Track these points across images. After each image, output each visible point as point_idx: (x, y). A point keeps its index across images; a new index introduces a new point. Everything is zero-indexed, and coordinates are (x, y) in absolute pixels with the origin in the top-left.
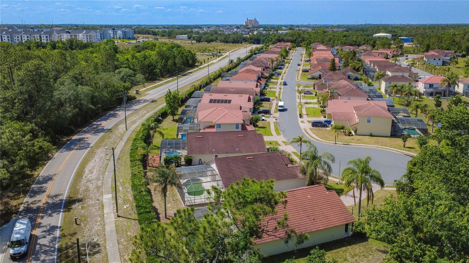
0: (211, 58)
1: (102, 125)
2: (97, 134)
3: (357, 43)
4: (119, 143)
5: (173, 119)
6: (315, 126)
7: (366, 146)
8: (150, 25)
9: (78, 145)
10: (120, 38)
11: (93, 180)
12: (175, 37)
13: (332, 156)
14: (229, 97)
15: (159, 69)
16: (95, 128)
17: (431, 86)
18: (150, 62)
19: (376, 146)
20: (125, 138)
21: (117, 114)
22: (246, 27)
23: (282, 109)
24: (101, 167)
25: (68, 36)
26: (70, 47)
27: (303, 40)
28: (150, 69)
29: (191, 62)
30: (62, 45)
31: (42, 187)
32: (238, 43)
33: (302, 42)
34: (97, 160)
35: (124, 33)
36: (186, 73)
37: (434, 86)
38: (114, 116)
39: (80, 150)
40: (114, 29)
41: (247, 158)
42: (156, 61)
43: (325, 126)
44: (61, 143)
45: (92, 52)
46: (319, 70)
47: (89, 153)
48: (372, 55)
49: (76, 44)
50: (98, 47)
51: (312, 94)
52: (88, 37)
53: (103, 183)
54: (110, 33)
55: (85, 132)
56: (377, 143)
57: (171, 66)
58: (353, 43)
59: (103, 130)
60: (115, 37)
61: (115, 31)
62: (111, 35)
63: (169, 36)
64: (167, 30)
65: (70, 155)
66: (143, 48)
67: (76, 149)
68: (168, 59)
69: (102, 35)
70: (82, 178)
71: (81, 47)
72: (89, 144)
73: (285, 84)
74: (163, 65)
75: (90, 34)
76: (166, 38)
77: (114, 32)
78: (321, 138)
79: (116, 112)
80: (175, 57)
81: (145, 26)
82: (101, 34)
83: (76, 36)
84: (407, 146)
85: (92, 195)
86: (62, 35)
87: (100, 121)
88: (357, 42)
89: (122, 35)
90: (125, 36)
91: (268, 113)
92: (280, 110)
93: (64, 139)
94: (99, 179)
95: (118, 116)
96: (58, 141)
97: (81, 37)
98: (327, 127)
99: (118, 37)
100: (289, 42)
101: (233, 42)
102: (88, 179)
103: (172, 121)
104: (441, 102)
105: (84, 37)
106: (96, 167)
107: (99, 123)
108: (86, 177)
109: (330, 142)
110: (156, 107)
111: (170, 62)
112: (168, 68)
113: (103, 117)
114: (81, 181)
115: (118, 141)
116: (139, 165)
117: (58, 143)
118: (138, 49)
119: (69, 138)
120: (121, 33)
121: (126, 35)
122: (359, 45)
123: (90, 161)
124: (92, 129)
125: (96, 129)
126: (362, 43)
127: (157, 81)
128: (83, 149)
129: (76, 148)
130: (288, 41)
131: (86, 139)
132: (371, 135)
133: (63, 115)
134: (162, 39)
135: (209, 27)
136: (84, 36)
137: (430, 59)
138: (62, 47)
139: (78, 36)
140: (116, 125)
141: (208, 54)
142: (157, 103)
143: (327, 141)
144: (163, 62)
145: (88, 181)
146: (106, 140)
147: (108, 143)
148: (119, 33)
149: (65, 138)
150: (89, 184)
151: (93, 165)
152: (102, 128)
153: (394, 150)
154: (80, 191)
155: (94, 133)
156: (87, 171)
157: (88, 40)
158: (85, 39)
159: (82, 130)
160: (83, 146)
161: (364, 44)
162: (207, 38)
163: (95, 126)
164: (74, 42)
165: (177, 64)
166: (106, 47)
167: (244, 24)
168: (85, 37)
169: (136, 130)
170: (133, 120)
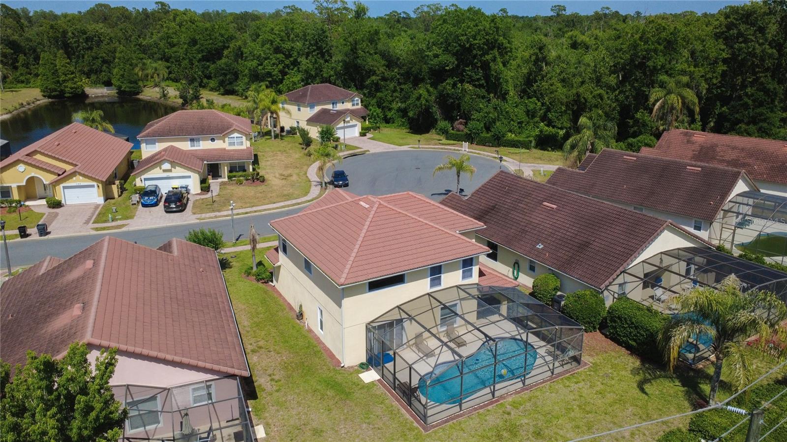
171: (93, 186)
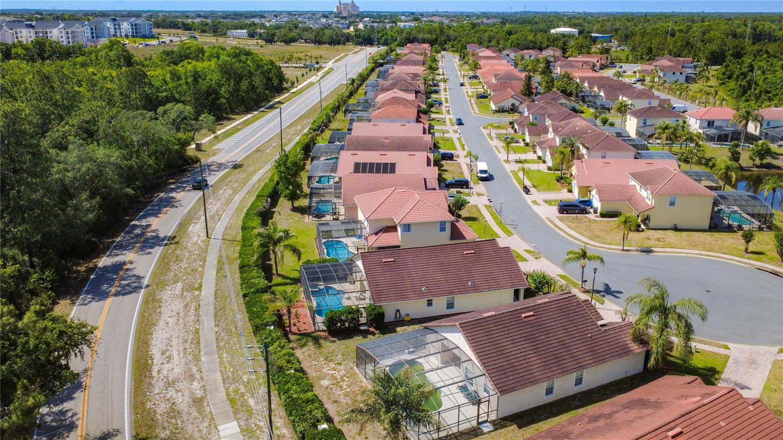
0: (307, 73)
1: (153, 228)
2: (149, 250)
3: (538, 45)
4: (203, 272)
5: (293, 206)
6: (565, 212)
7: (679, 253)
8: (173, 12)
9: (117, 283)
10: (127, 36)
11: (178, 380)
12: (225, 34)
13: (701, 306)
14: (390, 157)
15: (226, 99)
16: (139, 236)
17: (710, 124)
18: (210, 86)
19: (697, 252)
20: (212, 260)
21: (173, 198)
22: (338, 15)
23: (485, 177)
24: (186, 341)
25: (30, 32)
26: (39, 55)
27: (449, 39)
28: (210, 98)
29: (276, 82)
30: (24, 52)
31: (63, 413)
32: (339, 44)
33: (448, 42)
34: (170, 320)
35: (135, 26)
36: (271, 103)
37: (715, 124)
38: (169, 203)
39: (124, 294)
40: (114, 20)
41: (523, 315)
42: (218, 83)
43: (584, 212)
44: (75, 278)
45: (83, 65)
46: (512, 97)
47: (146, 302)
48: (575, 67)
49: (50, 49)
50: (94, 55)
51: (518, 142)
52: (70, 35)
53: (204, 388)
54: (108, 28)
55: (122, 247)
56: (693, 245)
57: (247, 92)
58: (532, 44)
59: (157, 241)
60: (118, 34)
61: (116, 23)
62: (111, 30)
63: (214, 32)
64: (209, 21)
65: (105, 311)
66: (181, 56)
67: (117, 294)
68: (239, 78)
69: (94, 31)
70: (151, 377)
71: (60, 54)
72: (139, 278)
73: (460, 123)
74: (231, 90)
75: (73, 29)
76: (209, 35)
77: (115, 25)
78: (589, 238)
79: (171, 195)
80: (251, 74)
81: (165, 14)
82: (92, 29)
83: (46, 33)
84: (751, 249)
85: (190, 425)
86: (18, 30)
87: (144, 217)
88: (536, 44)
89: (130, 30)
90: (137, 33)
91: (465, 187)
92: (483, 179)
93: (79, 268)
94: (192, 378)
95: (177, 204)
96: (68, 273)
97: (56, 34)
98: (587, 213)
99: (123, 34)
100: (425, 43)
101: (330, 44)
102: (167, 377)
103: (291, 210)
104: (740, 154)
105: (61, 35)
106: (174, 343)
107: (144, 222)
108: (159, 372)
109: (612, 247)
110: (247, 179)
111: (244, 84)
112: (242, 95)
113: (149, 208)
114: (150, 384)
115: (200, 266)
116: (278, 339)
117: (70, 278)
118: (172, 58)
119: (91, 265)
120: (129, 27)
121: (139, 30)
122: (541, 49)
123: (154, 324)
124: (133, 238)
125: (143, 239)
126: (544, 45)
127: (225, 122)
128: (130, 293)
129: (113, 290)
130: (424, 41)
131: (129, 266)
132: (676, 229)
133: (76, 218)
134: (204, 37)
135: (277, 14)
136: (61, 32)
137: (667, 73)
138: (24, 55)
139: (50, 32)
140: (183, 226)
141: (296, 65)
142: (246, 171)
143: (606, 246)
144: (232, 85)
145: (170, 384)
146: (174, 267)
147: (181, 272)
148: (125, 26)
149: (80, 265)
150: (172, 393)
151: (166, 335)
152: (154, 234)
153: (732, 260)
154: (158, 417)
155: (142, 248)
156: (156, 354)
157: (70, 40)
158: (64, 39)
159: (114, 242)
160: (128, 285)
161: (548, 47)
162: (285, 35)
163: (138, 231)
164: (47, 45)
165: (258, 88)
166: (110, 54)
167: (335, 10)
168: (64, 34)
169: (227, 237)
170: (212, 213)
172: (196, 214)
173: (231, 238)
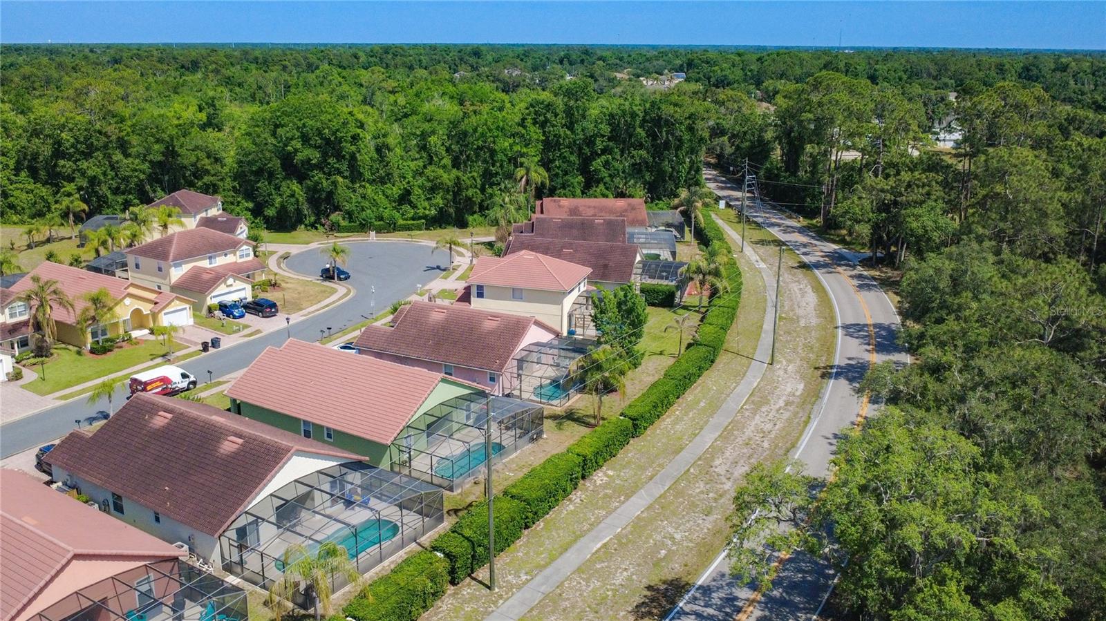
2: (852, 362)
59: (847, 373)
140: (814, 394)
146: (813, 340)
155: (862, 365)
169: (745, 361)
170: (764, 409)
171: (185, 309)
172: (795, 414)
173: (739, 358)
